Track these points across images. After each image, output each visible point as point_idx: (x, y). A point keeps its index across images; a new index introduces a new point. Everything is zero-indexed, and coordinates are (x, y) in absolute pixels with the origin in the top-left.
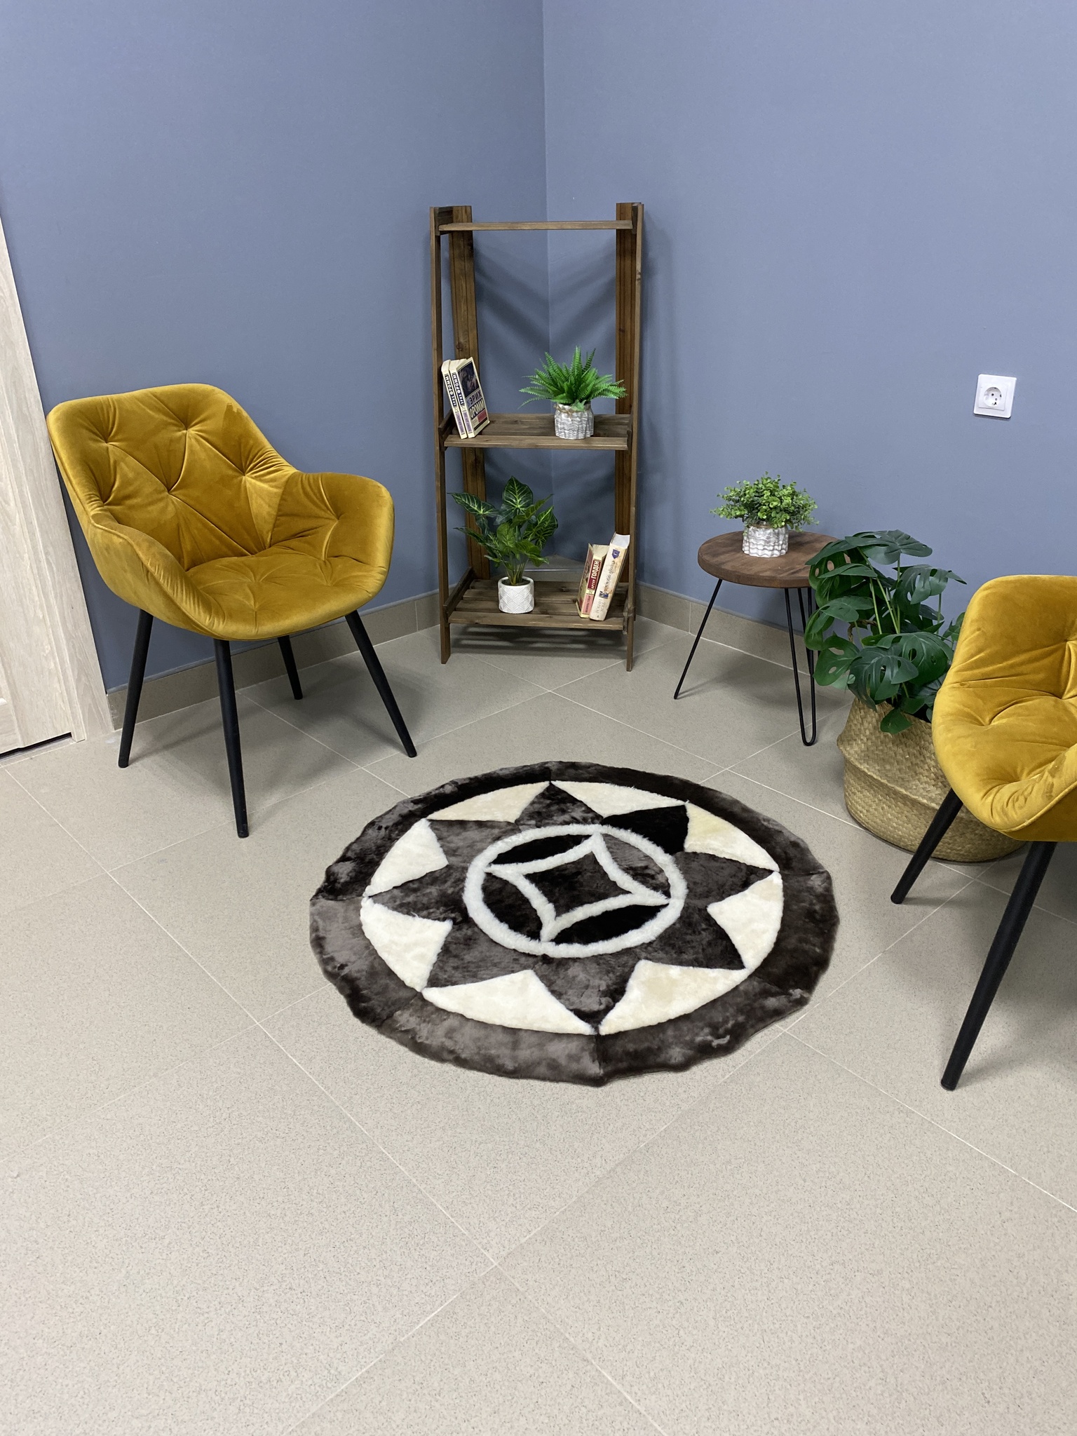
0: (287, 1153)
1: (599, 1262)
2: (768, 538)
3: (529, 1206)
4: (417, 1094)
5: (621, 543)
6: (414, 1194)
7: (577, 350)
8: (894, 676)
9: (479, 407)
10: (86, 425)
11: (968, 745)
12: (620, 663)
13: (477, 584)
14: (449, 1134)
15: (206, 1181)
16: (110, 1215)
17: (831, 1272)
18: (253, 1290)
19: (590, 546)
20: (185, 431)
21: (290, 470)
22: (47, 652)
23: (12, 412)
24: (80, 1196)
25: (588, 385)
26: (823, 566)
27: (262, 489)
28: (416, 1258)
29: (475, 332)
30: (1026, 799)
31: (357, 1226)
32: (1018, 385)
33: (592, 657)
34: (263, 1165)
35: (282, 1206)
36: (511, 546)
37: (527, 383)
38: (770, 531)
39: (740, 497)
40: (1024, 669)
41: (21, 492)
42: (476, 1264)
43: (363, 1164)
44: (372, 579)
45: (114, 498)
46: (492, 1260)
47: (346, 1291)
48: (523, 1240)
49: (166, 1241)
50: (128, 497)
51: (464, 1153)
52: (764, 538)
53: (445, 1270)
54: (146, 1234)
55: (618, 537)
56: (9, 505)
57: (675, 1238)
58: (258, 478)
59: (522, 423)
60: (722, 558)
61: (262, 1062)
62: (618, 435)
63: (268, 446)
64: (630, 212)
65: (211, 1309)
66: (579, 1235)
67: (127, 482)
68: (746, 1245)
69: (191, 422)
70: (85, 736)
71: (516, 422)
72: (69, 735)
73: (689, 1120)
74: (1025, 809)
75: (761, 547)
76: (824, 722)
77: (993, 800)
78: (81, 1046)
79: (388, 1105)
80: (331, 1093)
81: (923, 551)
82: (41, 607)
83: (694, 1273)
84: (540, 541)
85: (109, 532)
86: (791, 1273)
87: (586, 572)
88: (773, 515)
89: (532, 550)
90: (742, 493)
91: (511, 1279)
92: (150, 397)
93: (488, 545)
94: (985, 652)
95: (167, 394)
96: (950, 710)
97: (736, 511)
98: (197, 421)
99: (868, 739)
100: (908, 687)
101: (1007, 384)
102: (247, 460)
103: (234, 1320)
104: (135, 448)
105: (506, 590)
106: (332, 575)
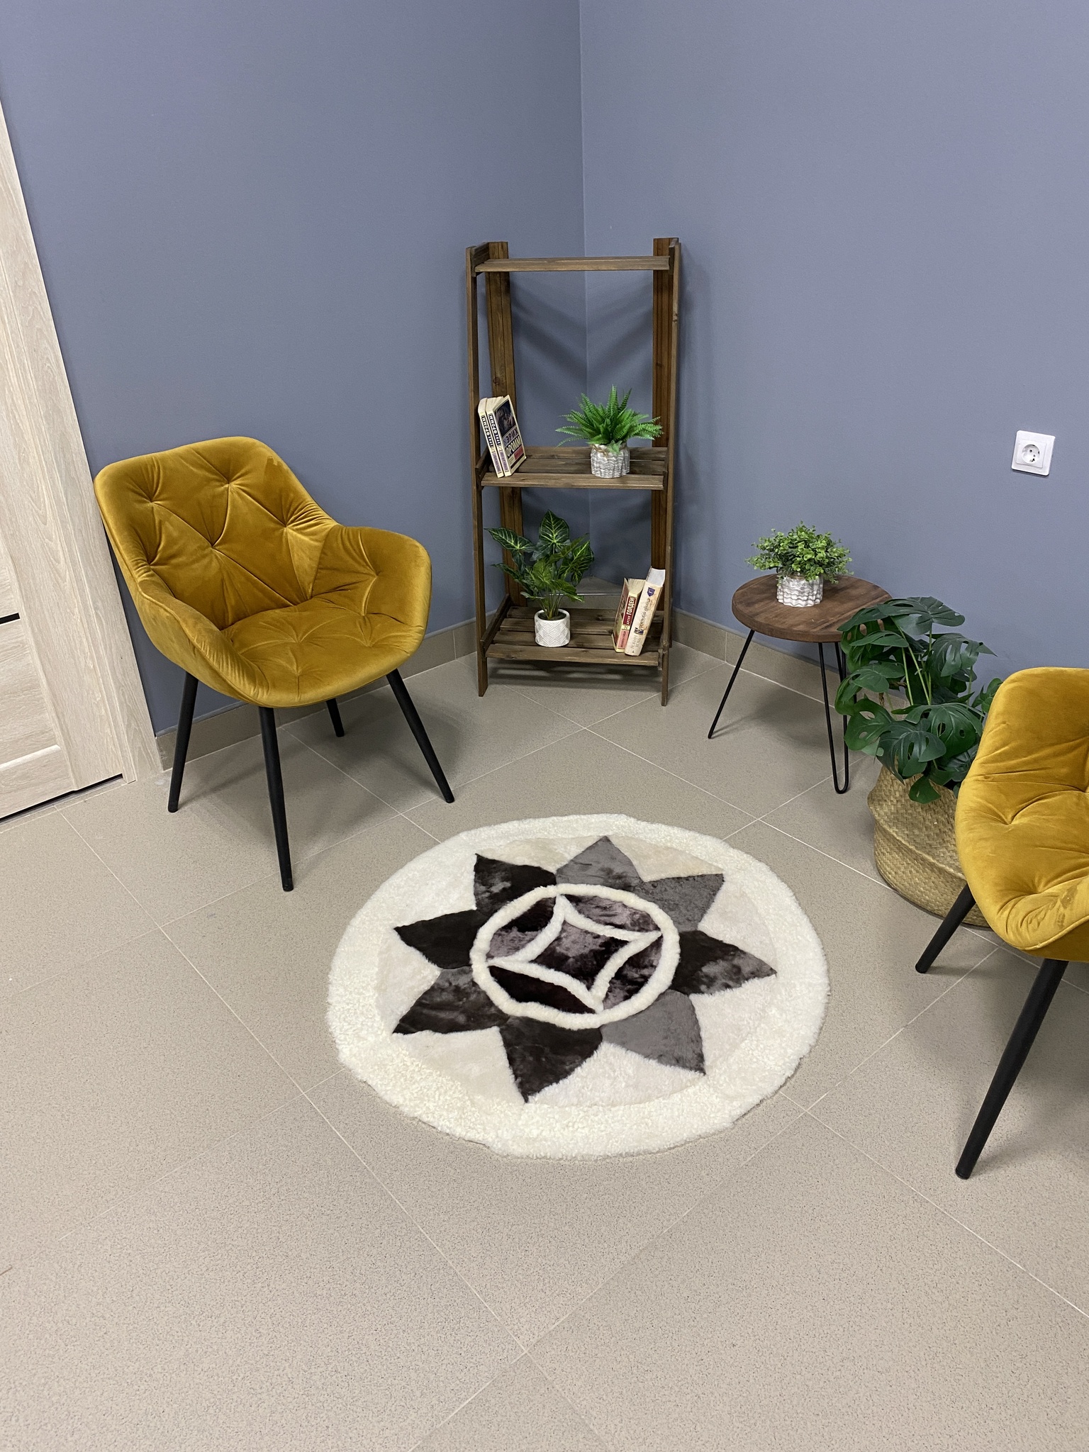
0: (331, 1231)
1: (622, 1352)
2: (802, 588)
3: (557, 1292)
4: (453, 1171)
5: (657, 578)
6: (450, 1277)
7: (613, 389)
8: (922, 753)
9: (515, 445)
10: (132, 487)
11: (988, 848)
12: (655, 696)
13: (515, 612)
14: (484, 1214)
15: (257, 1258)
18: (302, 1372)
19: (626, 578)
20: (227, 486)
21: (331, 524)
22: (98, 699)
23: (61, 477)
25: (625, 426)
26: (856, 631)
27: (303, 543)
28: (452, 1342)
29: (512, 365)
30: (1039, 924)
31: (397, 1309)
32: (1057, 445)
33: (629, 690)
35: (328, 1286)
36: (547, 582)
37: (565, 423)
38: (804, 582)
39: (776, 547)
40: (1048, 763)
41: (70, 551)
42: (508, 1352)
43: (403, 1244)
44: (410, 638)
45: (160, 559)
46: (523, 1348)
47: (387, 1376)
48: (552, 1328)
49: (222, 1320)
50: (173, 556)
52: (799, 588)
53: (478, 1357)
54: (203, 1312)
55: (654, 571)
56: (59, 563)
57: (694, 1329)
58: (300, 530)
59: (558, 458)
60: (757, 607)
61: (307, 1134)
62: (654, 473)
63: (309, 499)
64: (665, 248)
65: (263, 1390)
66: (604, 1324)
67: (172, 541)
68: (762, 1339)
69: (232, 477)
70: (135, 777)
71: (553, 457)
72: (120, 776)
73: (711, 1206)
74: (1037, 932)
75: (795, 597)
76: (858, 765)
77: (1008, 916)
78: (140, 1114)
79: (427, 1182)
80: (373, 1168)
81: (953, 619)
82: (92, 657)
83: (712, 1367)
84: (576, 574)
85: (156, 604)
86: (804, 1369)
87: (622, 606)
88: (807, 567)
89: (568, 588)
90: (776, 544)
91: (540, 1368)
92: (192, 453)
93: (525, 581)
94: (1010, 745)
95: (209, 450)
96: (973, 805)
97: (770, 562)
98: (238, 474)
99: (897, 801)
100: (937, 764)
101: (1046, 442)
102: (288, 512)
103: (284, 1401)
104: (179, 506)
105: (542, 624)
106: (371, 635)
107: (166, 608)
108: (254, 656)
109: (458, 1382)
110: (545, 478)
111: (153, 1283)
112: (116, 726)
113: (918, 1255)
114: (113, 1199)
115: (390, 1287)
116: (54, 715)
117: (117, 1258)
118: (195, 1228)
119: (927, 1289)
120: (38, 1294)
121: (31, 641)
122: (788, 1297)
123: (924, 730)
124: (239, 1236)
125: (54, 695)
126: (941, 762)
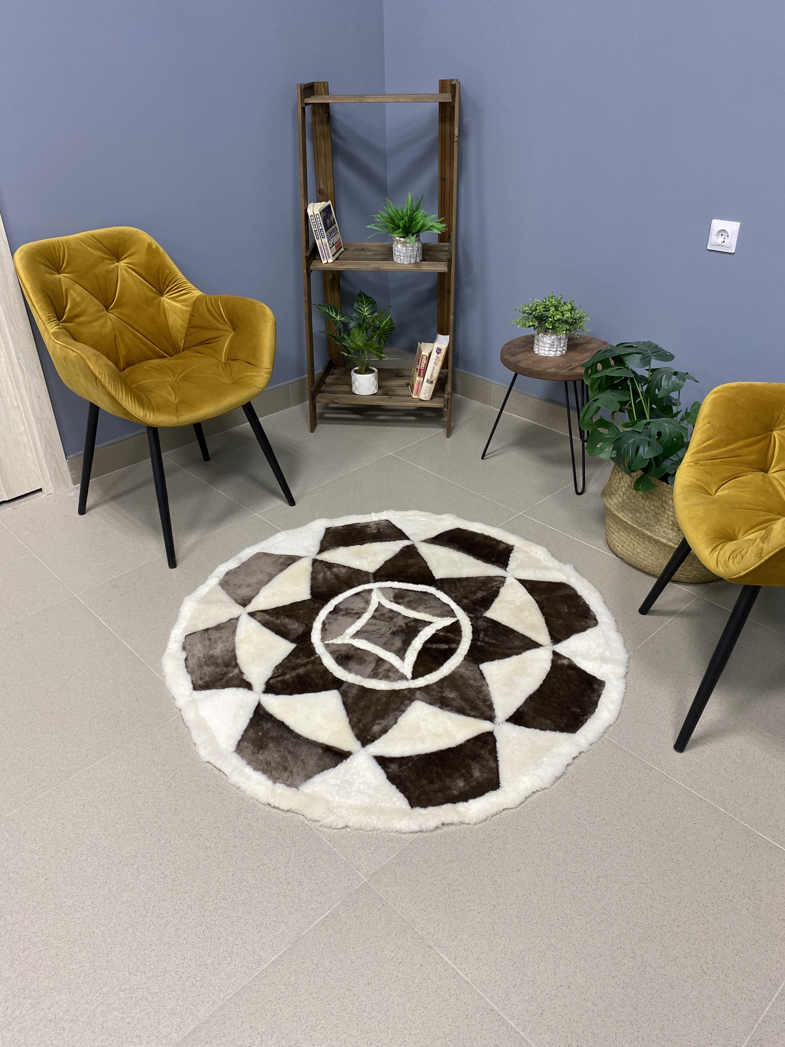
2: (553, 342)
3: (387, 839)
5: (443, 342)
6: (307, 831)
7: (409, 196)
8: (646, 453)
9: (335, 239)
10: (43, 261)
11: (700, 512)
12: (441, 431)
13: (336, 371)
15: (160, 823)
18: (198, 901)
19: (419, 343)
20: (117, 264)
21: (197, 293)
22: (21, 430)
24: (73, 835)
25: (418, 223)
26: (594, 367)
27: (176, 308)
28: (311, 877)
29: (332, 180)
30: (742, 558)
31: (268, 855)
32: (741, 229)
33: (422, 427)
34: (200, 811)
36: (361, 344)
37: (372, 221)
38: (554, 337)
39: (532, 311)
40: (741, 452)
42: (352, 881)
44: (260, 378)
45: (67, 317)
46: (363, 878)
47: (262, 901)
49: (135, 867)
50: (77, 316)
52: (550, 342)
53: (330, 885)
54: (121, 862)
55: (440, 337)
57: (489, 861)
58: (173, 299)
59: (368, 250)
60: (520, 357)
62: (440, 260)
63: (180, 275)
64: (449, 86)
65: (169, 914)
66: (423, 859)
67: (75, 305)
68: (539, 865)
69: (121, 257)
70: (52, 491)
71: (363, 249)
72: (40, 490)
74: (741, 564)
75: (547, 349)
76: (591, 476)
77: (718, 555)
81: (666, 356)
82: (16, 397)
84: (382, 339)
85: (66, 347)
86: (570, 884)
87: (417, 362)
88: (557, 325)
89: (377, 348)
90: (533, 308)
91: (377, 891)
92: (90, 238)
93: (344, 344)
94: (714, 439)
95: (101, 235)
96: (687, 483)
97: (529, 322)
98: (126, 254)
99: (624, 494)
100: (655, 461)
101: (733, 227)
102: (165, 283)
103: (186, 922)
104: (80, 278)
105: (357, 377)
106: (231, 374)
107: (74, 349)
108: (142, 389)
109: (316, 903)
110: (358, 264)
112: (36, 450)
113: (649, 804)
114: (48, 786)
115: (262, 840)
118: (112, 803)
119: (657, 827)
122: (557, 836)
123: (646, 436)
126: (657, 460)
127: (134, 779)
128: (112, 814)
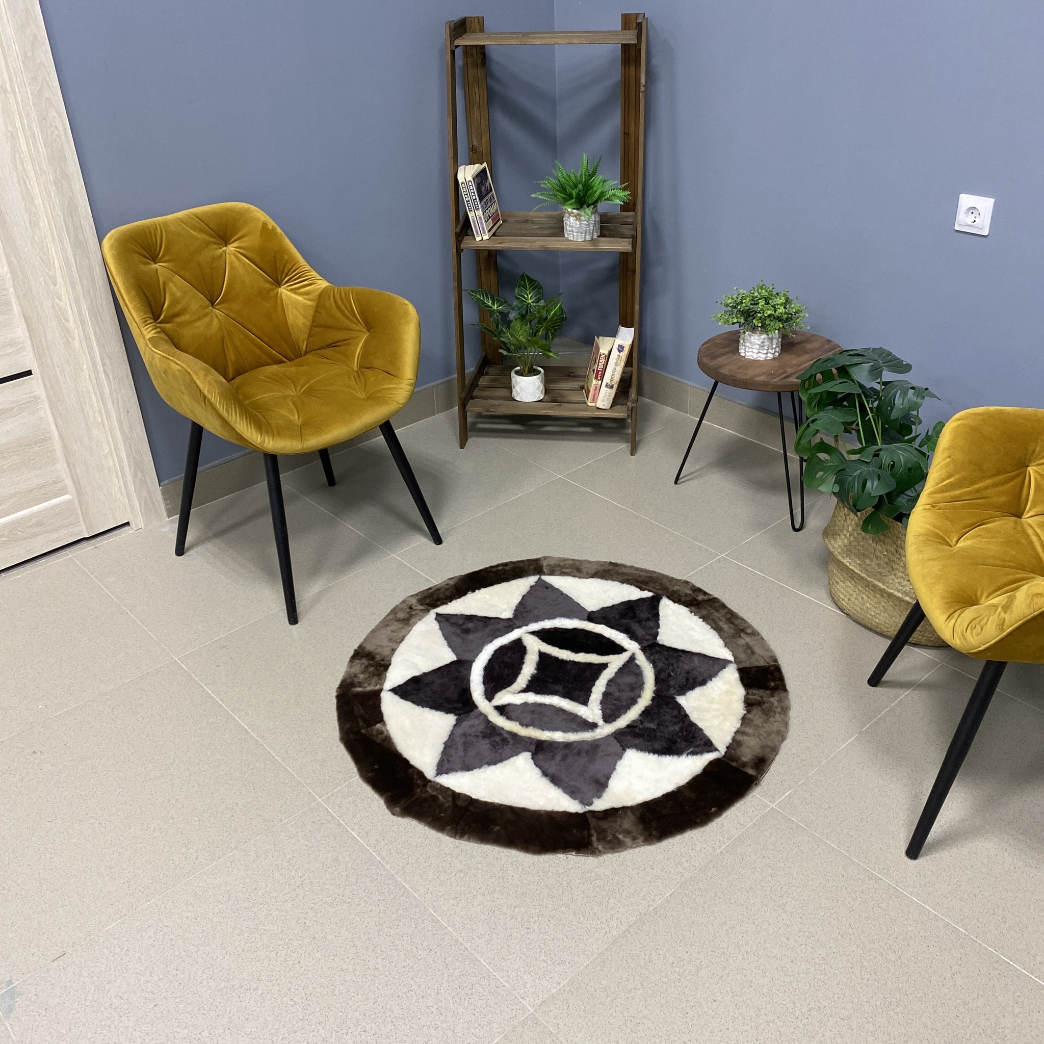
0: (353, 916)
1: (617, 1009)
2: (763, 342)
3: (557, 962)
5: (626, 336)
6: (462, 952)
7: (585, 157)
8: (874, 488)
9: (492, 210)
10: (138, 250)
11: (935, 567)
12: (624, 447)
13: (491, 370)
14: (489, 899)
15: (287, 940)
16: (211, 969)
17: (809, 1017)
18: (334, 1032)
19: (596, 335)
20: (225, 249)
21: (323, 284)
22: (106, 452)
23: (70, 240)
24: (184, 953)
25: (596, 192)
26: (813, 379)
27: (297, 302)
28: (466, 1006)
29: (488, 135)
30: (982, 629)
31: (416, 979)
32: (996, 205)
34: (334, 927)
35: (352, 962)
36: (523, 340)
37: (538, 189)
38: (764, 336)
39: (738, 304)
40: (989, 492)
41: (79, 311)
42: (516, 1011)
43: (418, 926)
44: (401, 390)
45: (165, 317)
46: (529, 1008)
48: (554, 991)
49: (260, 992)
50: (177, 315)
51: (502, 916)
52: (759, 342)
53: (490, 1016)
54: (242, 986)
55: (623, 330)
56: (68, 322)
57: (679, 989)
58: (293, 291)
59: (533, 223)
60: (721, 360)
61: (325, 835)
62: (623, 236)
63: (302, 261)
64: (633, 23)
66: (601, 986)
67: (176, 300)
68: (738, 994)
69: (229, 240)
70: (142, 525)
71: (527, 221)
72: (128, 524)
73: (690, 887)
74: (981, 636)
75: (756, 351)
76: (812, 506)
77: (955, 624)
78: (171, 822)
79: (436, 873)
80: (387, 862)
81: (901, 367)
82: (100, 412)
83: (696, 1018)
84: (549, 333)
85: (167, 358)
87: (593, 363)
88: (767, 322)
89: (543, 345)
90: (739, 301)
91: (545, 1023)
92: (192, 218)
93: (502, 339)
94: (955, 477)
95: (206, 214)
96: (922, 531)
97: (733, 318)
98: (235, 238)
99: (850, 535)
100: (887, 497)
101: (986, 205)
102: (282, 273)
104: (181, 267)
105: (518, 380)
106: (365, 387)
107: (177, 361)
108: (257, 406)
109: (474, 1038)
110: (521, 241)
111: (195, 963)
112: (124, 476)
114: (152, 894)
115: (408, 961)
116: (65, 466)
117: (160, 943)
118: (229, 916)
119: (882, 950)
120: (92, 975)
121: (43, 396)
122: (761, 960)
123: (876, 467)
124: (270, 922)
125: (65, 447)
126: (891, 497)
127: (254, 887)
128: (229, 928)
